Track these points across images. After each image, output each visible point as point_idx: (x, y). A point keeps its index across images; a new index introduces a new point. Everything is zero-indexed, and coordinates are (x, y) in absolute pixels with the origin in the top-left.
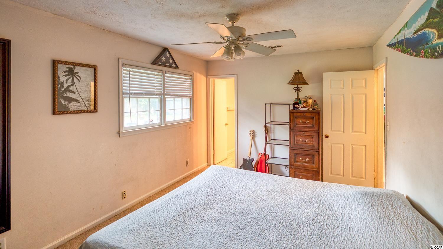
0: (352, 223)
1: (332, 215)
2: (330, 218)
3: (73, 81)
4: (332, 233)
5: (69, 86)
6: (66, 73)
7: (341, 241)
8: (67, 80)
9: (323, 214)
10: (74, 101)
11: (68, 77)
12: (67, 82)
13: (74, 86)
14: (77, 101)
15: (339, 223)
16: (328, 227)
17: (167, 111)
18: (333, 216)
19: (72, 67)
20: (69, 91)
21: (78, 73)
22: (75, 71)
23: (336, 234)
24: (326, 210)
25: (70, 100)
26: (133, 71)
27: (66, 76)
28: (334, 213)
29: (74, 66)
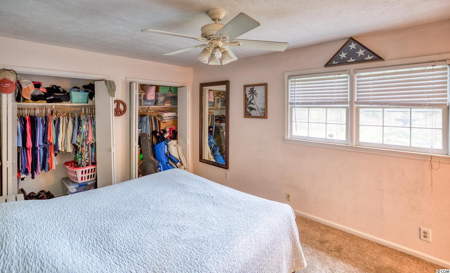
0: (68, 245)
1: (95, 247)
2: (94, 242)
3: (253, 97)
4: (84, 230)
5: (251, 100)
6: (250, 92)
7: (74, 227)
8: (250, 96)
9: (105, 242)
10: (253, 110)
11: (250, 94)
12: (250, 98)
13: (253, 100)
14: (255, 110)
15: (82, 242)
16: (91, 234)
17: (361, 128)
18: (93, 246)
19: (253, 87)
20: (251, 103)
21: (255, 91)
22: (254, 90)
23: (81, 231)
24: (106, 249)
25: (251, 109)
26: (299, 81)
27: (249, 94)
28: (94, 250)
29: (253, 86)
